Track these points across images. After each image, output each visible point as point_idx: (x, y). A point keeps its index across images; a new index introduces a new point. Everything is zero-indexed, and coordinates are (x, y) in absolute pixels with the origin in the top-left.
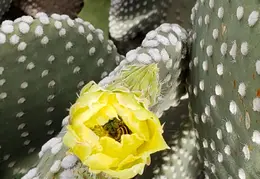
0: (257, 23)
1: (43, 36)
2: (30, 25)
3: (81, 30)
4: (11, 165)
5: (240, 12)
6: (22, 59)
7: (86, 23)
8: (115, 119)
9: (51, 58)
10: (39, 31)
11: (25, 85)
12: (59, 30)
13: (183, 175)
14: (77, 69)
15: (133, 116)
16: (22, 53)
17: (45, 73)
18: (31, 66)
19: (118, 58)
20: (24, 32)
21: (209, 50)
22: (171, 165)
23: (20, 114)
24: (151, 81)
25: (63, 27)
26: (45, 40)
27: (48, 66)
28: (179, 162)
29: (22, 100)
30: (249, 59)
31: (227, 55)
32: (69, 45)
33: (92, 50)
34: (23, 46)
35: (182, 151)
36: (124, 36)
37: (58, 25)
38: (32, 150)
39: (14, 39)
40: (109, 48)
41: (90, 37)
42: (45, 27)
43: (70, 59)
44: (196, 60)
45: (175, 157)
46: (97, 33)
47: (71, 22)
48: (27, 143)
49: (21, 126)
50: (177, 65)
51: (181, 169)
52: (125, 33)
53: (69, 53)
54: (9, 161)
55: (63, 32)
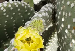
0: (73, 7)
1: (11, 7)
2: (7, 4)
3: (23, 5)
4: (3, 43)
5: (68, 3)
6: (5, 14)
7: (24, 2)
8: (28, 38)
9: (14, 14)
10: (10, 6)
11: (6, 22)
12: (16, 5)
13: (55, 45)
14: (22, 16)
15: (34, 37)
16: (5, 12)
17: (12, 18)
18: (8, 16)
19: (34, 12)
20: (5, 6)
21: (60, 13)
22: (51, 42)
23: (5, 30)
24: (41, 25)
25: (17, 4)
26: (12, 9)
27: (13, 16)
28: (54, 42)
29: (5, 26)
30: (71, 17)
31: (65, 15)
32: (19, 9)
33: (26, 11)
34: (5, 10)
35: (54, 38)
36: (38, 4)
37: (16, 4)
38: (9, 39)
39: (2, 9)
40: (32, 10)
41: (26, 7)
42: (12, 5)
43: (20, 14)
44: (56, 15)
45: (52, 40)
46: (28, 5)
47: (20, 3)
48: (8, 37)
49: (6, 33)
50: (51, 16)
51: (54, 43)
52: (38, 2)
53: (19, 12)
54: (3, 42)
55: (17, 6)
